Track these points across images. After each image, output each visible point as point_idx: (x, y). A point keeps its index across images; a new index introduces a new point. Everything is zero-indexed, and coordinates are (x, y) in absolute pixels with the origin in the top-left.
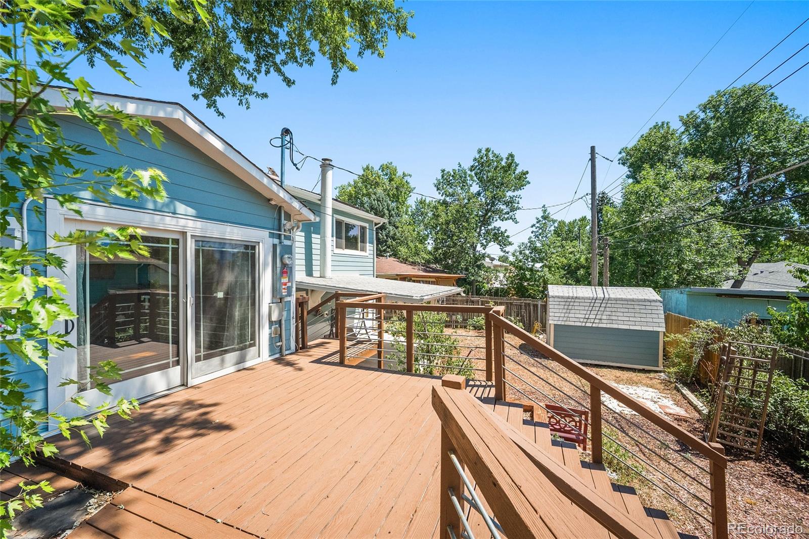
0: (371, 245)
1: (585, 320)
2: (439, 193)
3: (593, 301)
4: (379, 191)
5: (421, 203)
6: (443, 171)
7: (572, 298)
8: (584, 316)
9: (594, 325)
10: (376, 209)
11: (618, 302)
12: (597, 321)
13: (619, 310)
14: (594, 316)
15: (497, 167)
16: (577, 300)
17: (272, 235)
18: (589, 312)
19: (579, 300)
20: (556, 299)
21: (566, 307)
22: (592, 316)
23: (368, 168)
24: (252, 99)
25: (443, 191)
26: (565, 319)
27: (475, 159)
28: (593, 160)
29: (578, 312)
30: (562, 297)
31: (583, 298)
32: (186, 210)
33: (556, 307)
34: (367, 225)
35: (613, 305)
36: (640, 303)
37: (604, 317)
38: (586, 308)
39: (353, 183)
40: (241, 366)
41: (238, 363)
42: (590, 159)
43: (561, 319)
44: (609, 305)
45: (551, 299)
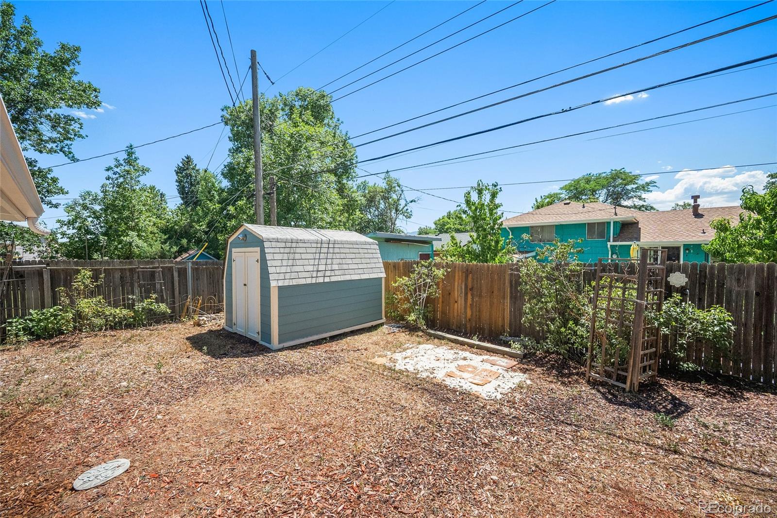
1: (315, 274)
3: (320, 245)
7: (296, 241)
8: (314, 268)
9: (326, 280)
12: (328, 274)
14: (324, 267)
16: (301, 245)
18: (318, 262)
19: (304, 245)
30: (282, 241)
31: (309, 242)
33: (276, 256)
35: (341, 250)
37: (335, 267)
38: (315, 256)
45: (266, 244)
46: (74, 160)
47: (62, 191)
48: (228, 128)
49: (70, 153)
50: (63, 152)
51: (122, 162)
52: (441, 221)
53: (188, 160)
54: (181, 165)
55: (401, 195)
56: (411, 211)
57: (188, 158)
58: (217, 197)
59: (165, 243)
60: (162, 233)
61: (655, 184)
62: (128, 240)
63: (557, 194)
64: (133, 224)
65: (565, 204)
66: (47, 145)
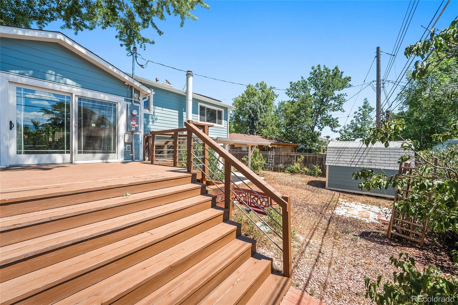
0: (226, 121)
1: (351, 163)
2: (290, 97)
3: (358, 150)
4: (256, 98)
5: (282, 104)
6: (291, 83)
7: (343, 148)
8: (350, 160)
9: (357, 166)
10: (253, 109)
11: (377, 150)
12: (359, 163)
13: (377, 156)
14: (358, 160)
15: (327, 76)
16: (346, 150)
17: (126, 100)
18: (354, 157)
19: (348, 150)
20: (331, 149)
21: (338, 154)
22: (356, 160)
23: (249, 86)
24: (147, 44)
25: (292, 95)
26: (336, 162)
27: (311, 73)
28: (378, 57)
29: (346, 157)
30: (336, 148)
31: (351, 148)
32: (73, 83)
33: (331, 154)
34: (223, 110)
35: (373, 153)
36: (395, 151)
37: (365, 161)
38: (353, 155)
39: (241, 95)
40: (105, 161)
41: (103, 159)
42: (376, 57)
43: (333, 162)
44: (370, 152)
49: (342, 109)
51: (362, 108)
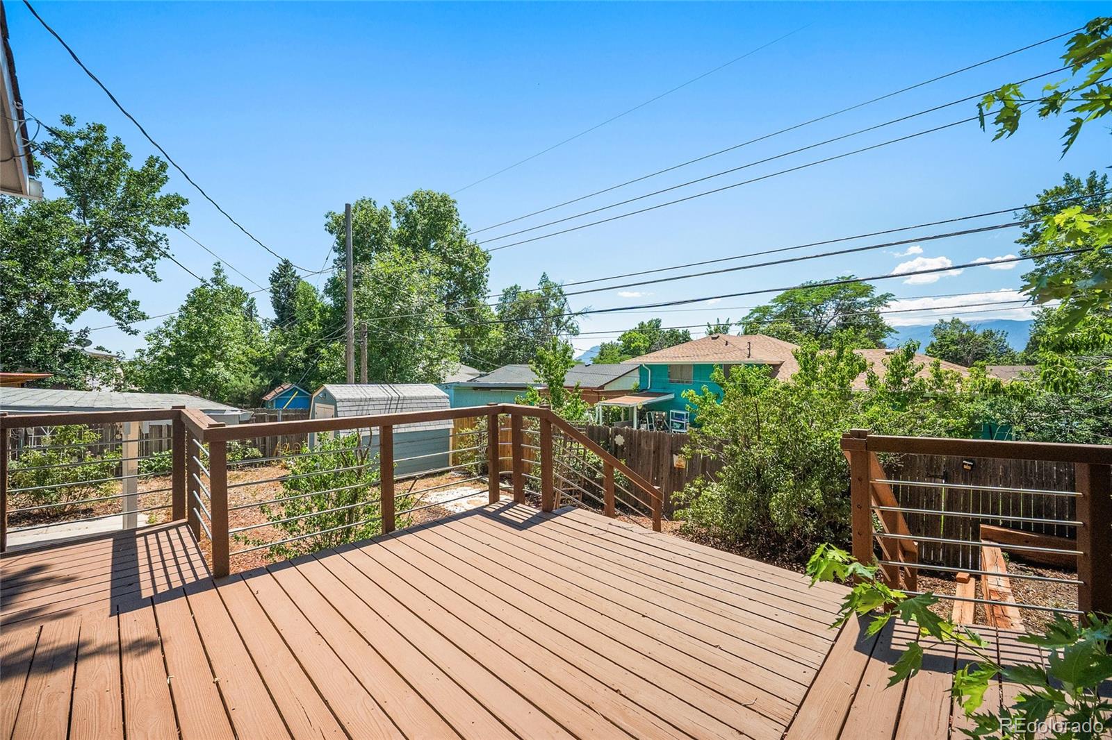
11: (413, 401)
16: (371, 403)
19: (373, 403)
21: (359, 413)
30: (353, 400)
31: (378, 400)
33: (347, 413)
35: (408, 406)
36: (432, 401)
44: (405, 406)
45: (338, 404)
46: (156, 280)
47: (143, 317)
48: (334, 236)
49: (153, 273)
50: (146, 273)
51: (209, 282)
52: (627, 336)
53: (286, 266)
54: (277, 271)
55: (563, 305)
56: (577, 326)
57: (286, 262)
58: (318, 317)
59: (254, 376)
60: (253, 364)
61: (893, 297)
62: (214, 373)
63: (768, 307)
64: (220, 352)
65: (713, 338)
66: (129, 264)
